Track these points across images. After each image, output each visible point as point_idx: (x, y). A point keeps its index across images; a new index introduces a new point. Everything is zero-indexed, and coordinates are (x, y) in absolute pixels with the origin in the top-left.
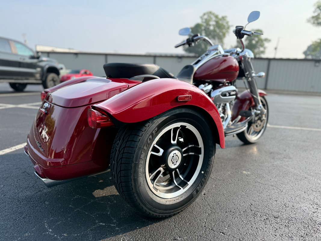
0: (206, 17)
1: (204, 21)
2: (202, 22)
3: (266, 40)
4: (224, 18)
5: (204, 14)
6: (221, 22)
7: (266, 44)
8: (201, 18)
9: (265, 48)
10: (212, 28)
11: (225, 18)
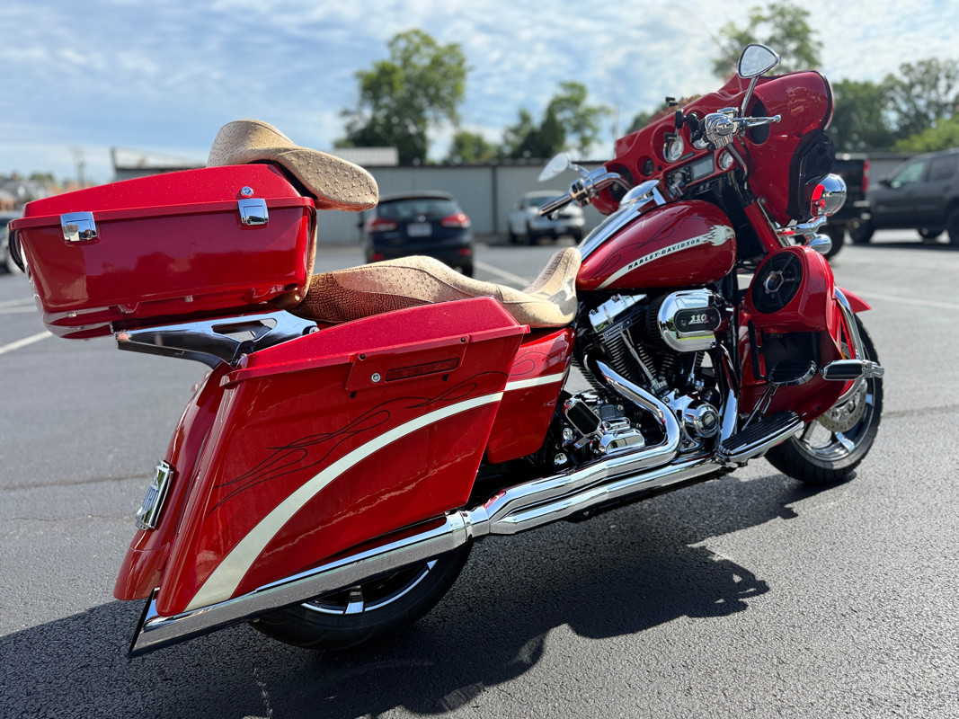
0: (402, 44)
1: (398, 54)
2: (394, 57)
4: (452, 48)
5: (398, 37)
6: (446, 59)
8: (391, 45)
9: (595, 130)
11: (457, 50)
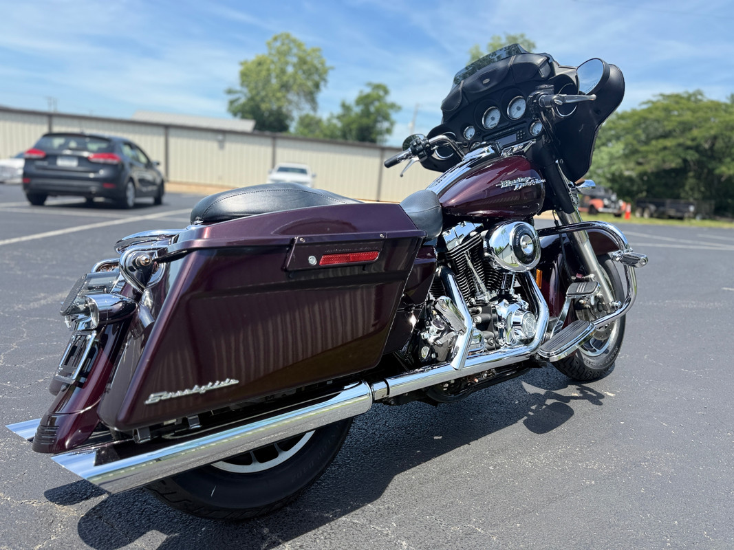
0: (278, 45)
1: (274, 52)
2: (270, 54)
3: (393, 106)
4: (315, 52)
5: (275, 39)
6: (309, 59)
7: (394, 116)
8: (269, 44)
9: (392, 123)
10: (290, 70)
11: (318, 53)
